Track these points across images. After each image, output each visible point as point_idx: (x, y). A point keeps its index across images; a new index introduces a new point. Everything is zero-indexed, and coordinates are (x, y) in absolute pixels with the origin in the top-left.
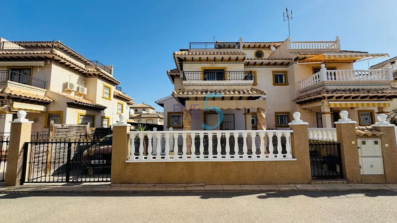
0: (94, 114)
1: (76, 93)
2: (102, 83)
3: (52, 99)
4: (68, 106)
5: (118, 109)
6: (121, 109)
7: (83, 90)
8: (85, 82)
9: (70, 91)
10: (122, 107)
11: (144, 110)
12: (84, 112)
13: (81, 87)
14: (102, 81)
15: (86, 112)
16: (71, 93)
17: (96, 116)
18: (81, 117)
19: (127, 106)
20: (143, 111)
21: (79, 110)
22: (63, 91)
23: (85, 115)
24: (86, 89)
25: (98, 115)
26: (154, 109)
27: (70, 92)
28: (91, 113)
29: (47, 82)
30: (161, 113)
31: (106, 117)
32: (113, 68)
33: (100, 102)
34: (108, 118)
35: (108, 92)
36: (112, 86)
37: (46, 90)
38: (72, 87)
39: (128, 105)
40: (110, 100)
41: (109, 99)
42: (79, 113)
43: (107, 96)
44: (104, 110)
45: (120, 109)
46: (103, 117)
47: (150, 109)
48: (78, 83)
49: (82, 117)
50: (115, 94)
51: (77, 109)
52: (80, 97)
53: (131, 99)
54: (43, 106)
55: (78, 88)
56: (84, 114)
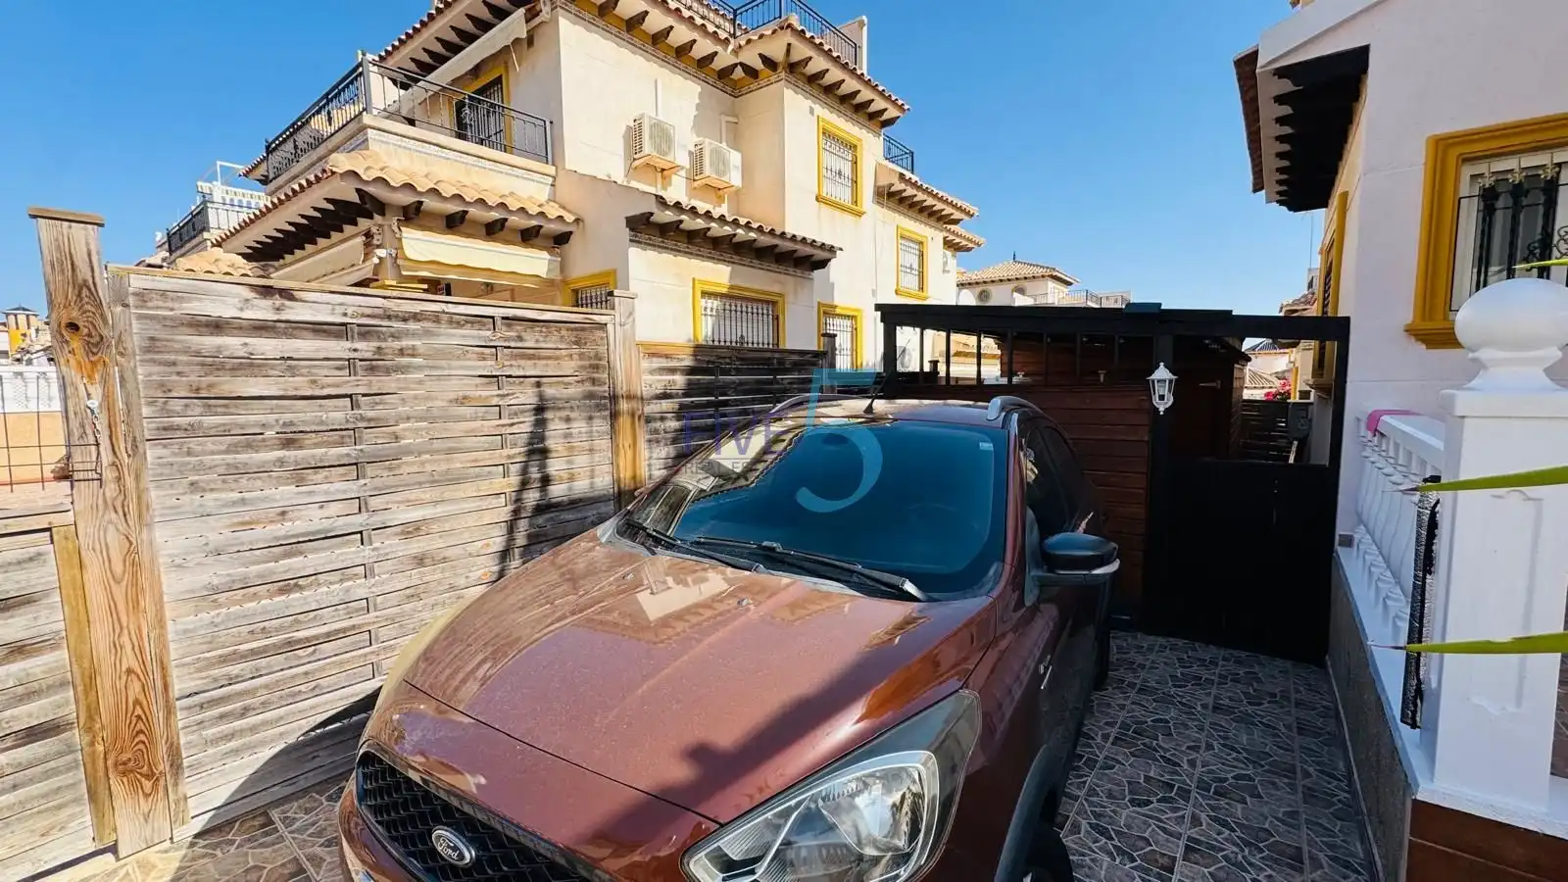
0: (776, 289)
1: (696, 184)
2: (812, 111)
3: (569, 211)
4: (631, 241)
5: (901, 268)
6: (916, 266)
7: (721, 163)
8: (735, 120)
9: (663, 170)
10: (921, 255)
11: (1021, 291)
12: (719, 274)
13: (709, 144)
14: (809, 103)
15: (731, 278)
16: (670, 185)
17: (790, 298)
18: (709, 305)
19: (945, 256)
20: (1015, 294)
21: (695, 262)
22: (631, 170)
23: (724, 290)
24: (735, 158)
25: (796, 292)
26: (1069, 284)
27: (663, 178)
28: (760, 280)
29: (551, 123)
30: (1107, 298)
31: (838, 311)
32: (865, 28)
33: (803, 221)
34: (853, 317)
35: (847, 170)
36: (864, 131)
37: (551, 170)
38: (664, 146)
39: (949, 253)
40: (859, 214)
41: (854, 207)
42: (694, 280)
43: (843, 194)
44: (823, 264)
45: (911, 269)
46: (828, 311)
47: (1051, 284)
48: (698, 126)
49: (715, 303)
50: (883, 182)
51: (682, 260)
52: (717, 208)
53: (964, 207)
54: (545, 252)
55: (697, 157)
56: (719, 285)
